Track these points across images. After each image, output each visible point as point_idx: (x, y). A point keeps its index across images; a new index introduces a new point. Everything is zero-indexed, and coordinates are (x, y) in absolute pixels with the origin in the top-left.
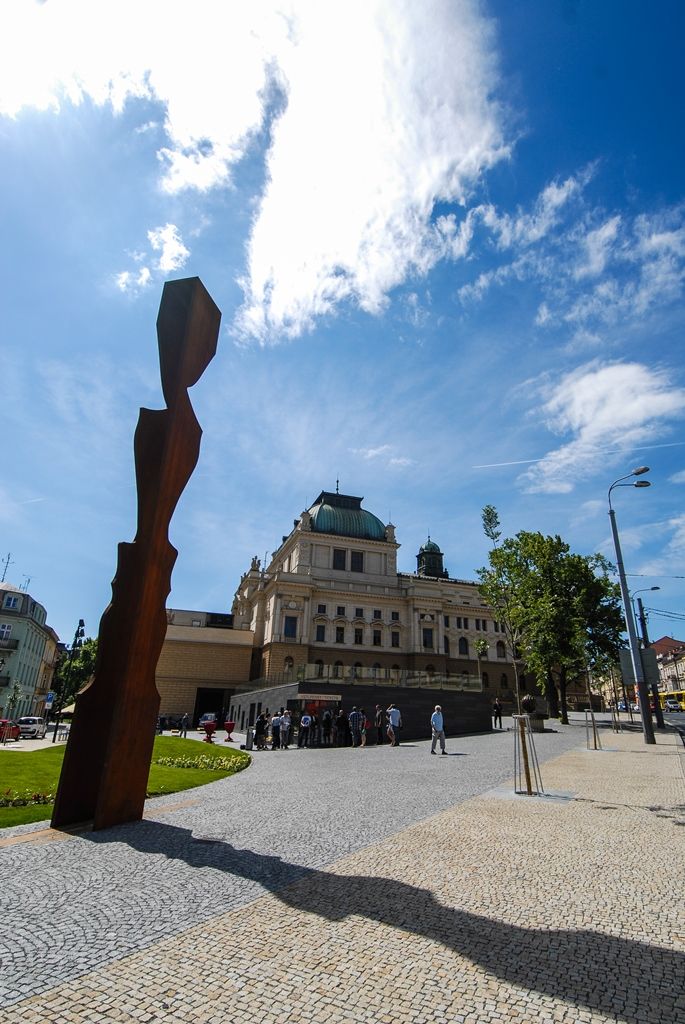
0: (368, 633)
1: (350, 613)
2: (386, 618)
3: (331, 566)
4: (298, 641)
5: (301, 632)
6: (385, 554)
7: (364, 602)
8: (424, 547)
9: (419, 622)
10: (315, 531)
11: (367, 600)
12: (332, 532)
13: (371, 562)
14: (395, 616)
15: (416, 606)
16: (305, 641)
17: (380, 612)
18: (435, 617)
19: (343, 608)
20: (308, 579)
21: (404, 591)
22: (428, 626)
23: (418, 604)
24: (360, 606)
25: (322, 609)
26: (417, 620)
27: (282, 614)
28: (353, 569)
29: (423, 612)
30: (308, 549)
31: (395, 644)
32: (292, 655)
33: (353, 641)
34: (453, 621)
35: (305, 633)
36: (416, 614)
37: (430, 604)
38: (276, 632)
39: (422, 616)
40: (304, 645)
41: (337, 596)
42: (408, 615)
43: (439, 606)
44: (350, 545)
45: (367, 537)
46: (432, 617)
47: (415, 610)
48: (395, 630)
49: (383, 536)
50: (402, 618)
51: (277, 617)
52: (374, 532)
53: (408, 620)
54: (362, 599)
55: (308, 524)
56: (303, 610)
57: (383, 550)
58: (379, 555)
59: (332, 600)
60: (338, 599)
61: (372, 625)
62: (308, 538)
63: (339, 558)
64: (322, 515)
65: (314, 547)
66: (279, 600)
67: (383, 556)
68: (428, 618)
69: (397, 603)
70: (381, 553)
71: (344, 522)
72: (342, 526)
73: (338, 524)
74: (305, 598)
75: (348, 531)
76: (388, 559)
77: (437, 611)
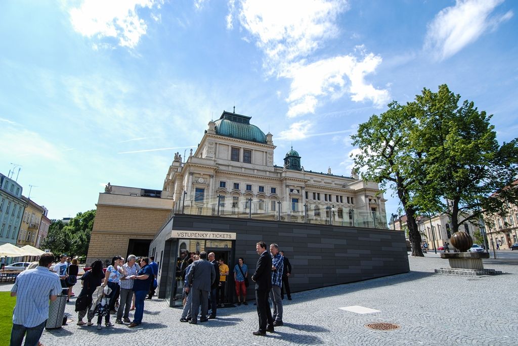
1: (243, 187)
2: (267, 191)
3: (230, 159)
5: (207, 199)
6: (266, 152)
7: (253, 181)
8: (289, 153)
9: (290, 194)
10: (218, 134)
11: (254, 179)
12: (231, 136)
13: (257, 157)
14: (273, 190)
15: (287, 184)
17: (263, 188)
18: (300, 191)
19: (238, 184)
20: (212, 163)
21: (279, 174)
22: (295, 197)
23: (289, 182)
24: (250, 183)
25: (223, 184)
26: (288, 193)
27: (192, 187)
28: (245, 161)
29: (292, 188)
30: (214, 146)
31: (273, 209)
33: (245, 207)
34: (311, 195)
35: (210, 200)
36: (287, 189)
37: (296, 182)
39: (292, 190)
41: (233, 176)
42: (282, 190)
43: (303, 184)
44: (242, 145)
45: (254, 140)
46: (298, 191)
47: (287, 186)
48: (274, 200)
49: (265, 141)
50: (278, 191)
51: (189, 189)
52: (259, 138)
53: (282, 193)
54: (251, 179)
55: (214, 129)
56: (209, 185)
57: (265, 149)
58: (262, 153)
59: (230, 178)
60: (235, 178)
61: (258, 196)
62: (213, 139)
63: (235, 153)
64: (224, 125)
65: (218, 145)
66: (191, 177)
67: (264, 153)
68: (295, 192)
69: (275, 182)
70: (263, 152)
71: (238, 130)
72: (237, 132)
73: (235, 131)
74: (210, 176)
75: (241, 136)
76: (268, 156)
77: (301, 187)
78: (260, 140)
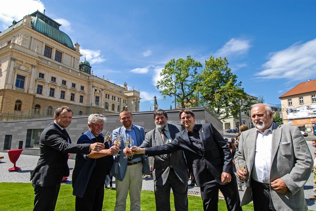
0: (68, 94)
1: (59, 81)
2: (78, 88)
3: (43, 54)
4: (26, 91)
5: (29, 86)
6: (74, 58)
7: (67, 78)
8: (83, 62)
9: (94, 93)
10: (34, 30)
11: (69, 77)
12: (45, 34)
13: (66, 58)
14: (82, 88)
15: (94, 85)
16: (31, 92)
17: (75, 84)
18: (101, 92)
19: (55, 78)
20: (35, 55)
21: (87, 77)
22: (98, 95)
23: (95, 84)
24: (65, 79)
25: (42, 76)
26: (93, 92)
27: (14, 72)
28: (56, 60)
29: (96, 88)
30: (29, 39)
31: (81, 101)
32: (21, 100)
33: (60, 97)
35: (31, 87)
36: (93, 89)
37: (100, 85)
38: (9, 82)
39: (96, 90)
40: (31, 95)
41: (51, 70)
42: (89, 89)
43: (103, 87)
44: (56, 46)
45: (66, 45)
46: (100, 91)
47: (93, 87)
48: (82, 95)
49: (73, 47)
50: (86, 89)
51: (11, 73)
52: (69, 44)
53: (89, 91)
54: (66, 76)
55: (30, 24)
56: (31, 73)
57: (74, 55)
58: (70, 57)
59: (49, 72)
60: (52, 72)
61: (71, 90)
62: (29, 33)
63: (48, 51)
64: (39, 23)
65: (33, 39)
66: (13, 62)
67: (73, 58)
68: (98, 91)
69: (84, 82)
70: (72, 56)
71: (52, 32)
72: (51, 34)
73: (49, 31)
74: (32, 66)
75: (55, 38)
76: (76, 60)
77: (102, 89)
78: (70, 46)
